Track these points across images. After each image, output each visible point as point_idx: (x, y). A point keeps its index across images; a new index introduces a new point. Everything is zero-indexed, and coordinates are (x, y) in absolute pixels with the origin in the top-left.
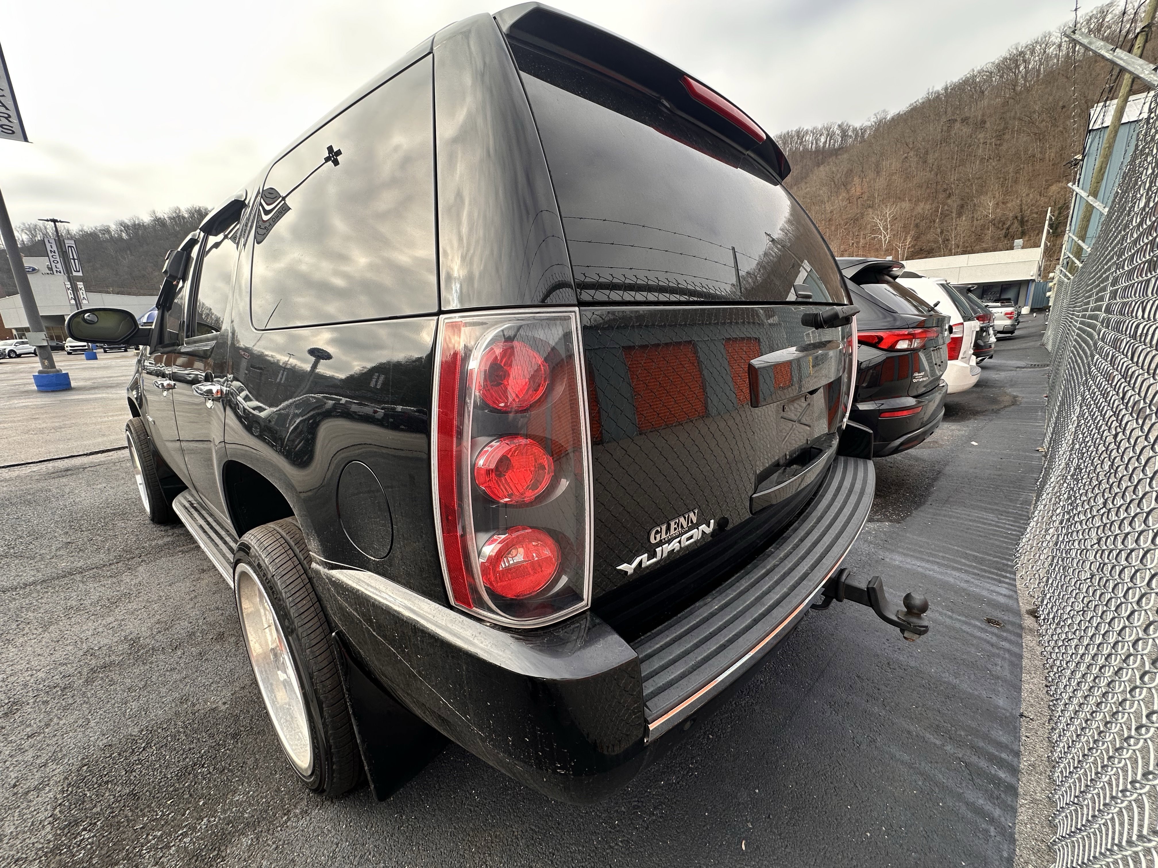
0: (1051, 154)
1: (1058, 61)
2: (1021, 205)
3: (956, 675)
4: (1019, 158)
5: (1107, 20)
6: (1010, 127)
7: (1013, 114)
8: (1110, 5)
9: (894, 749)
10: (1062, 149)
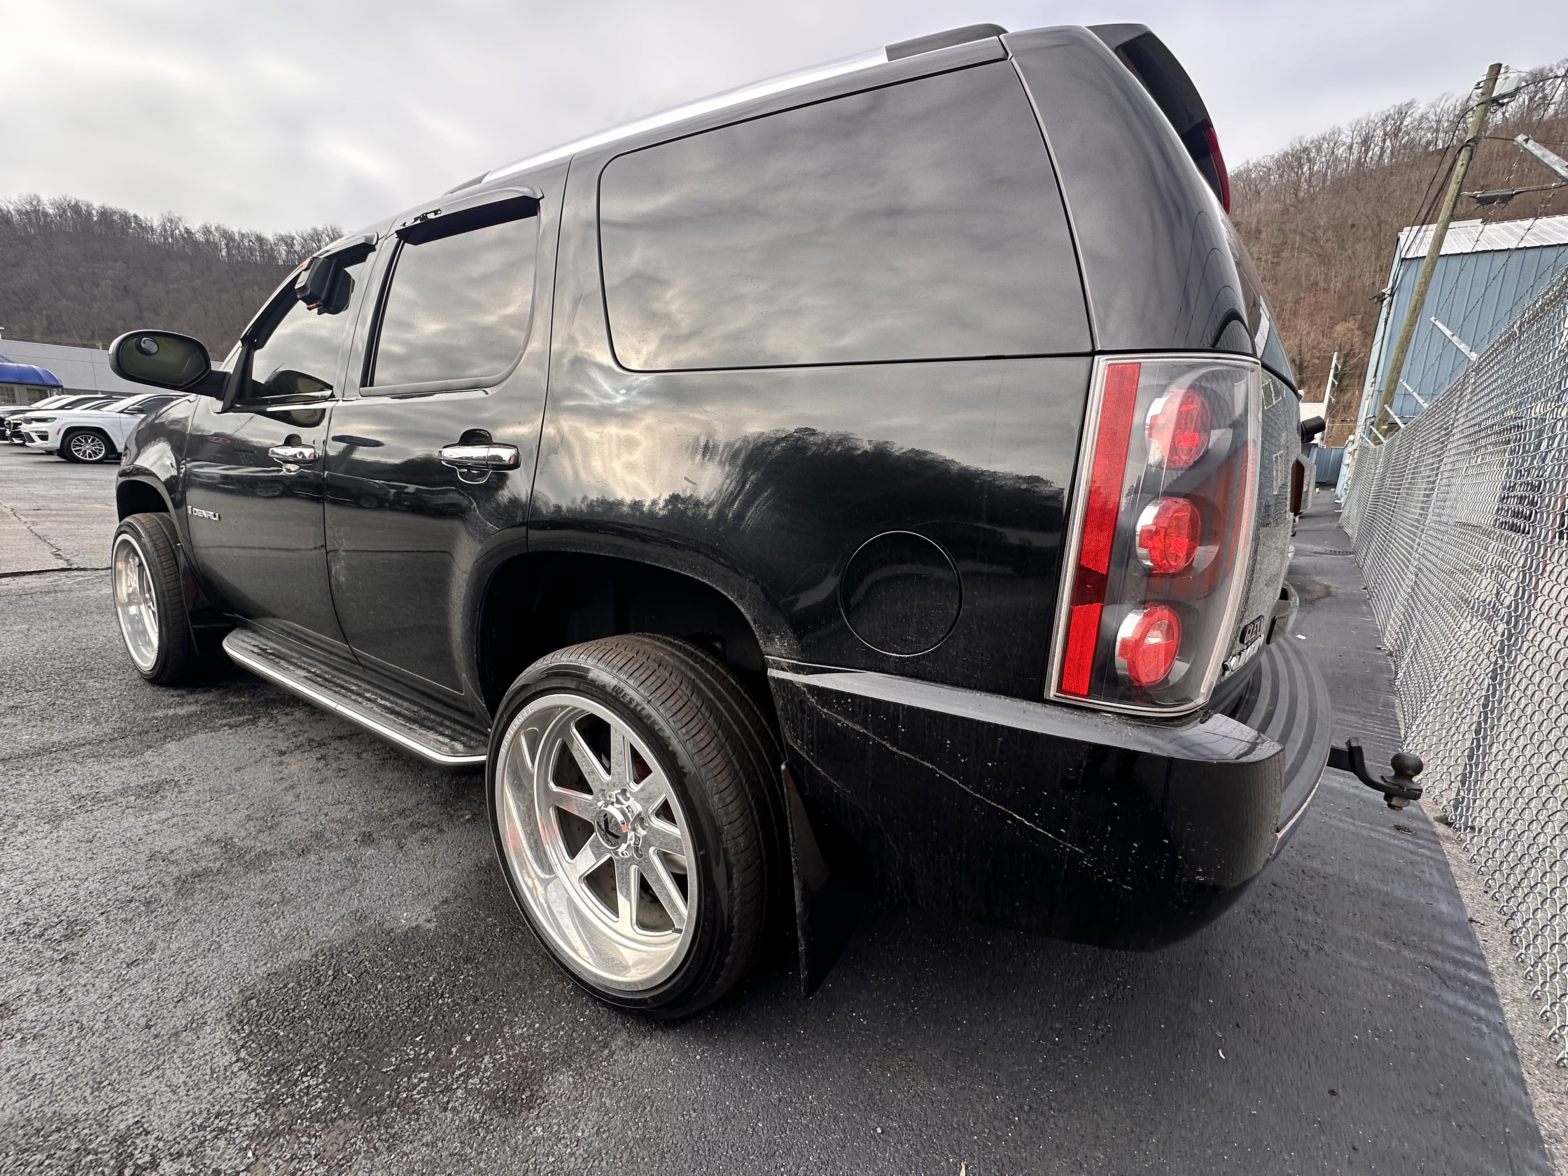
0: (1337, 284)
1: (1348, 166)
2: (1300, 346)
3: (1384, 882)
4: (1300, 284)
5: (1405, 123)
6: (1289, 241)
7: (1293, 226)
8: (1410, 105)
9: (1346, 955)
10: (1351, 279)
